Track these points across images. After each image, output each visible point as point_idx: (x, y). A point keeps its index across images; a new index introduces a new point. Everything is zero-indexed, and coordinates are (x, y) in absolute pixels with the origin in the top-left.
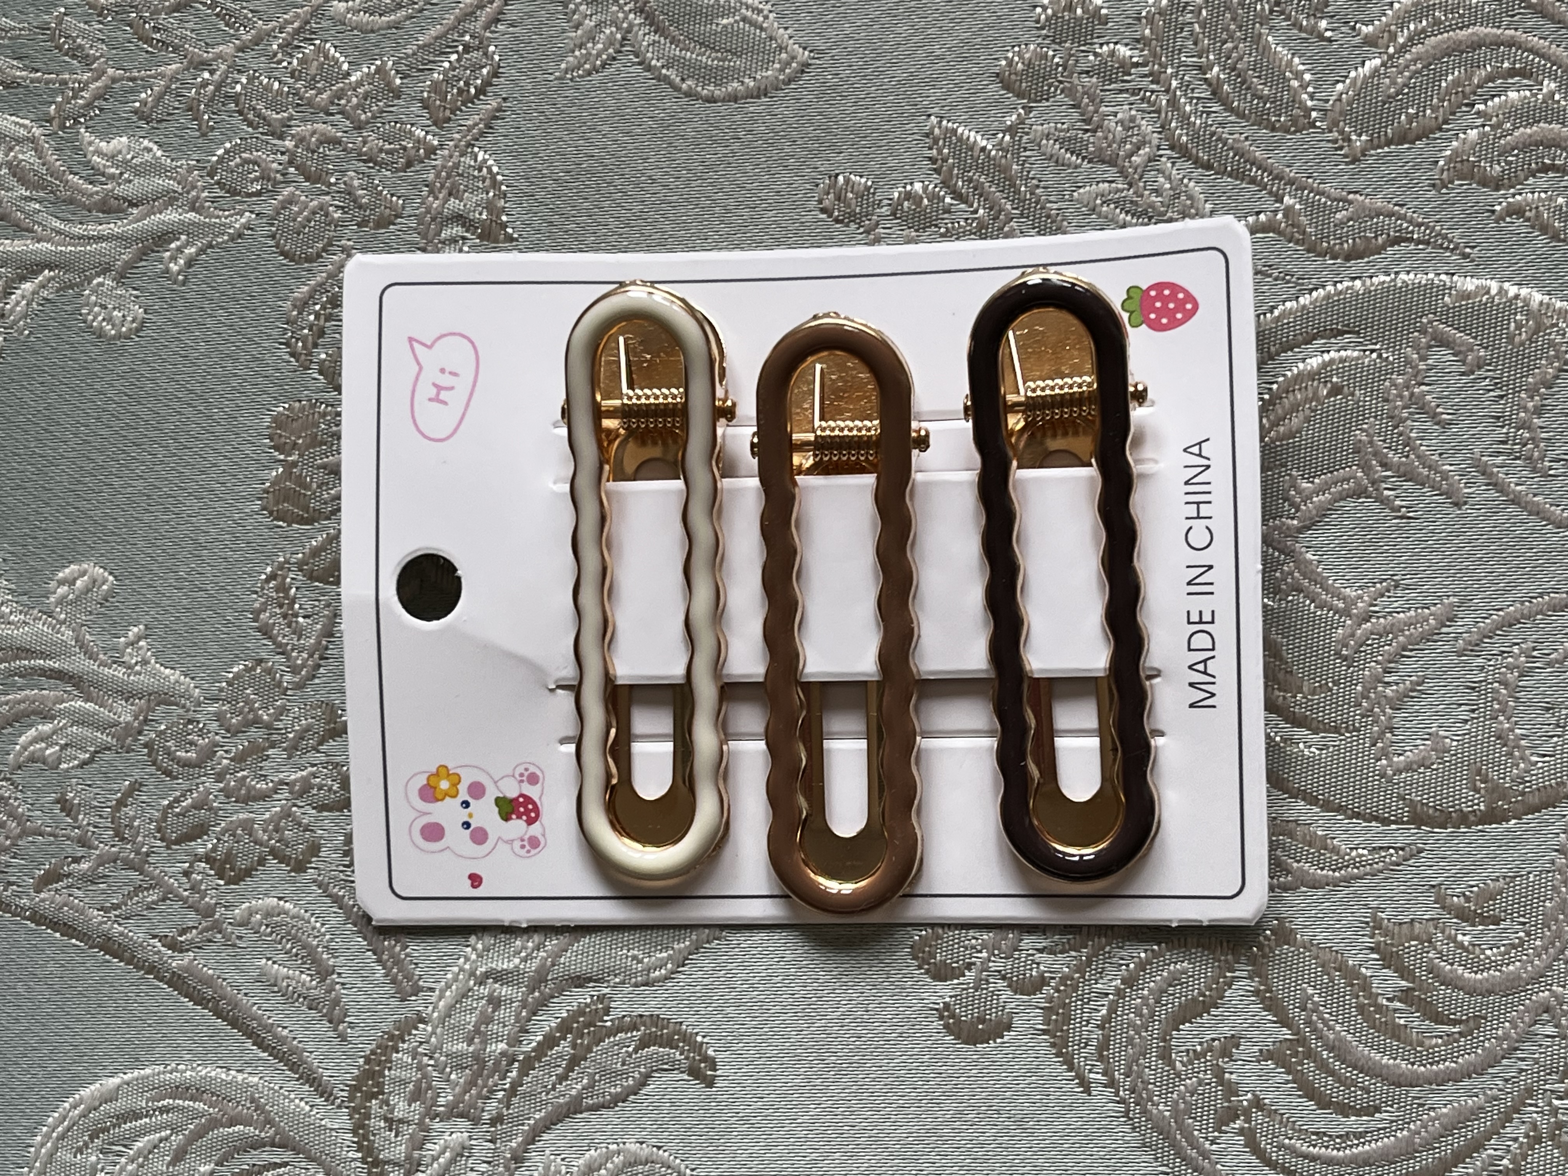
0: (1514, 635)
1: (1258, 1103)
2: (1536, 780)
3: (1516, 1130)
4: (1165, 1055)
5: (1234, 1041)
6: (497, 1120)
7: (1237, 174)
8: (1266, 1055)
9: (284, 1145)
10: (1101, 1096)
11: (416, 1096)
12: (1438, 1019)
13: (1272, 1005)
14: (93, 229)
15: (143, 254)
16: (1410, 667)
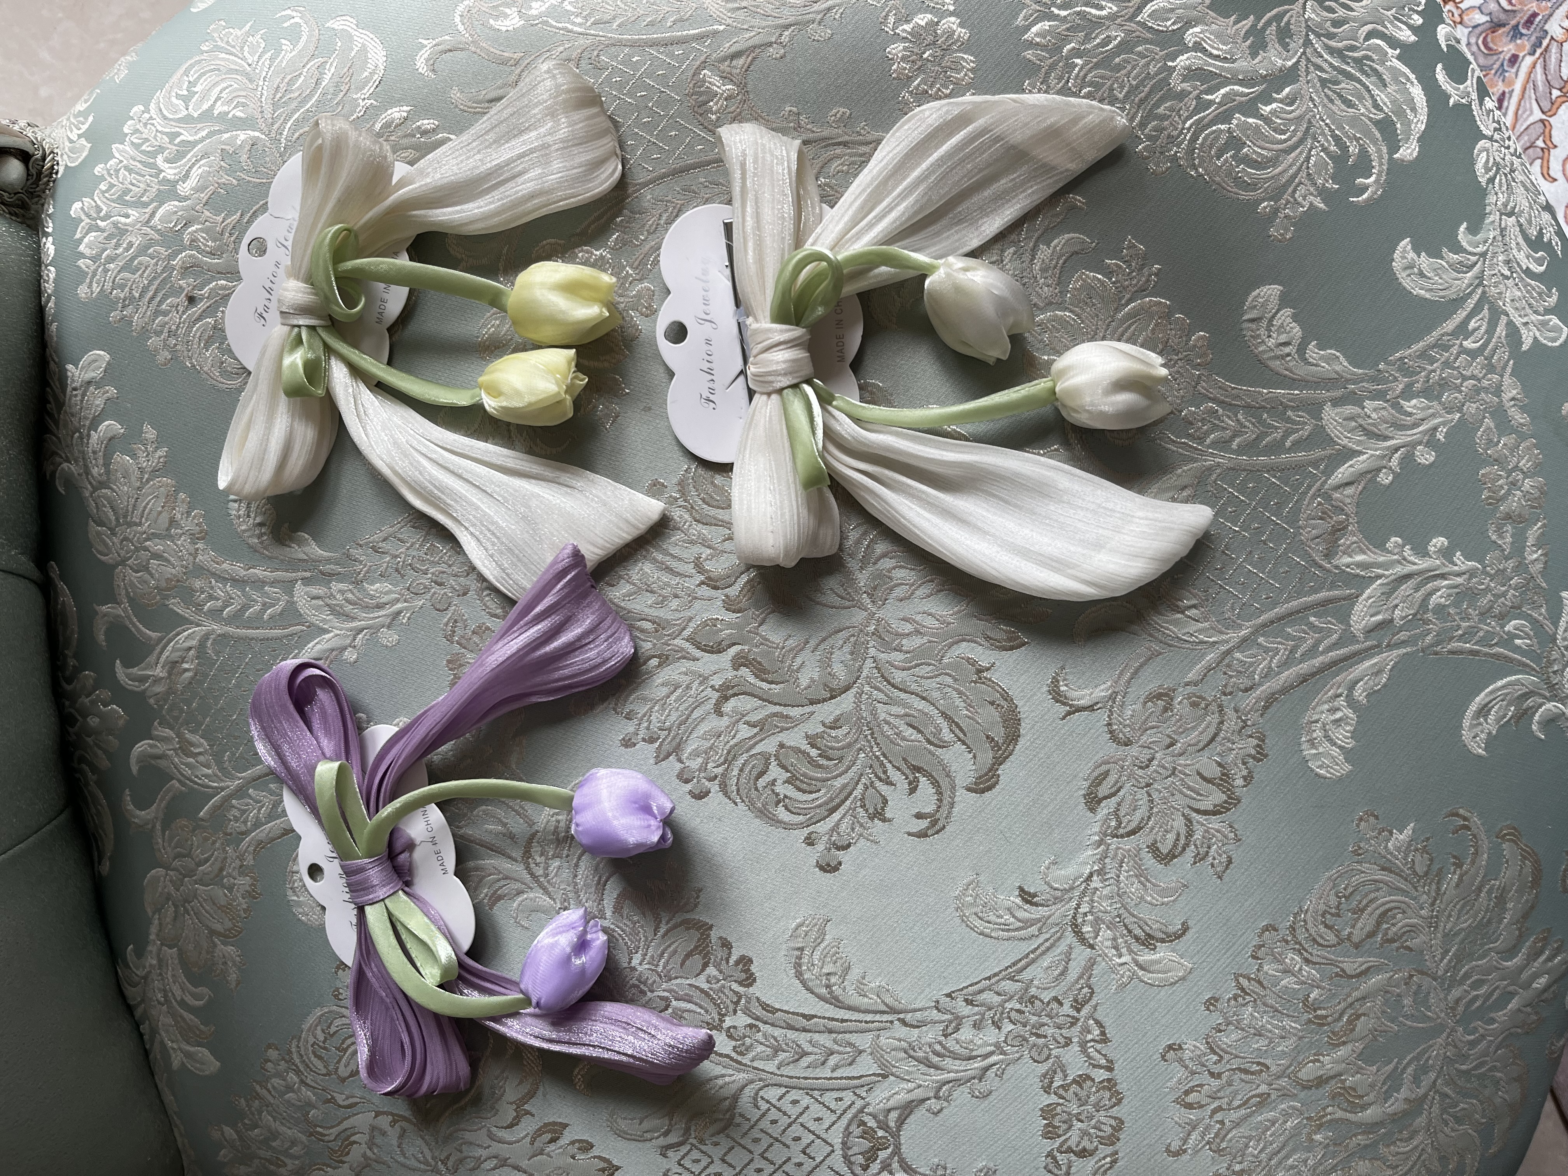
0: (826, 643)
1: (786, 796)
2: (842, 684)
3: (860, 786)
4: (756, 789)
5: (775, 780)
6: (567, 856)
7: (716, 525)
8: (785, 782)
9: (506, 878)
10: (741, 806)
11: (541, 855)
12: (831, 760)
13: (783, 767)
14: (376, 614)
15: (393, 619)
16: (799, 660)
